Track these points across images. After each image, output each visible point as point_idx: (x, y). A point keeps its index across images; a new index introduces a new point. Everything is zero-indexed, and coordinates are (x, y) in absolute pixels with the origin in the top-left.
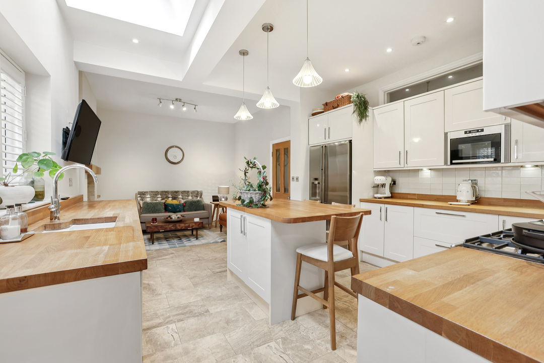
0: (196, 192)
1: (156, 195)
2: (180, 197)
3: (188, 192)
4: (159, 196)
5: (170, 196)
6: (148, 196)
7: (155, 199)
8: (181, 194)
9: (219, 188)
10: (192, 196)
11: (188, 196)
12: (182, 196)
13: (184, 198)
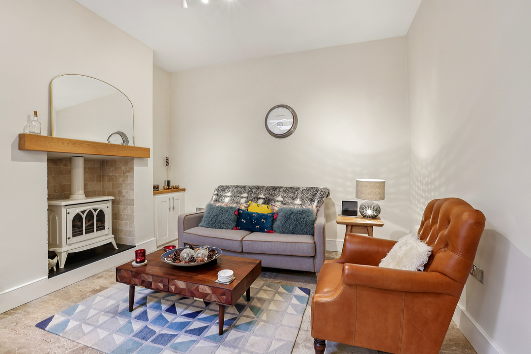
0: (313, 192)
1: (241, 192)
2: (280, 198)
3: (297, 189)
4: (245, 195)
5: (262, 196)
6: (229, 194)
7: (237, 199)
8: (281, 193)
9: (358, 183)
10: (302, 199)
11: (294, 198)
12: (283, 197)
13: (286, 201)
